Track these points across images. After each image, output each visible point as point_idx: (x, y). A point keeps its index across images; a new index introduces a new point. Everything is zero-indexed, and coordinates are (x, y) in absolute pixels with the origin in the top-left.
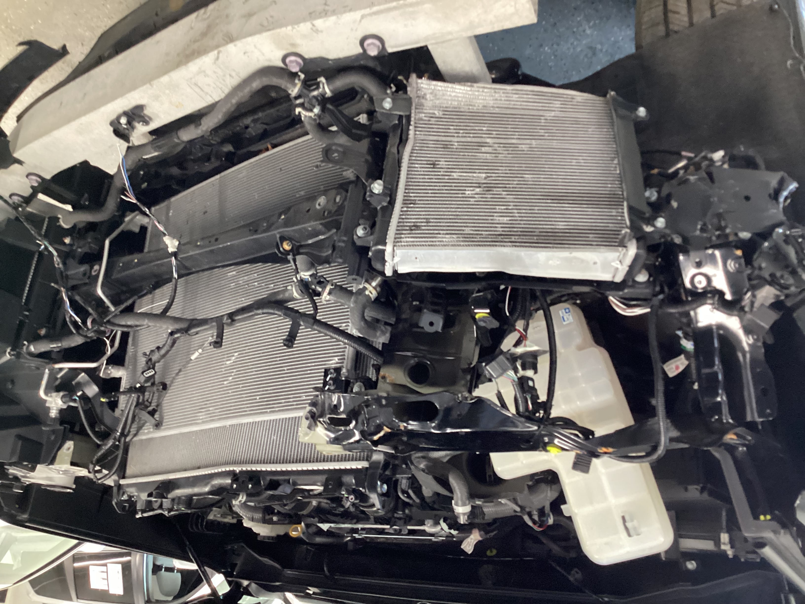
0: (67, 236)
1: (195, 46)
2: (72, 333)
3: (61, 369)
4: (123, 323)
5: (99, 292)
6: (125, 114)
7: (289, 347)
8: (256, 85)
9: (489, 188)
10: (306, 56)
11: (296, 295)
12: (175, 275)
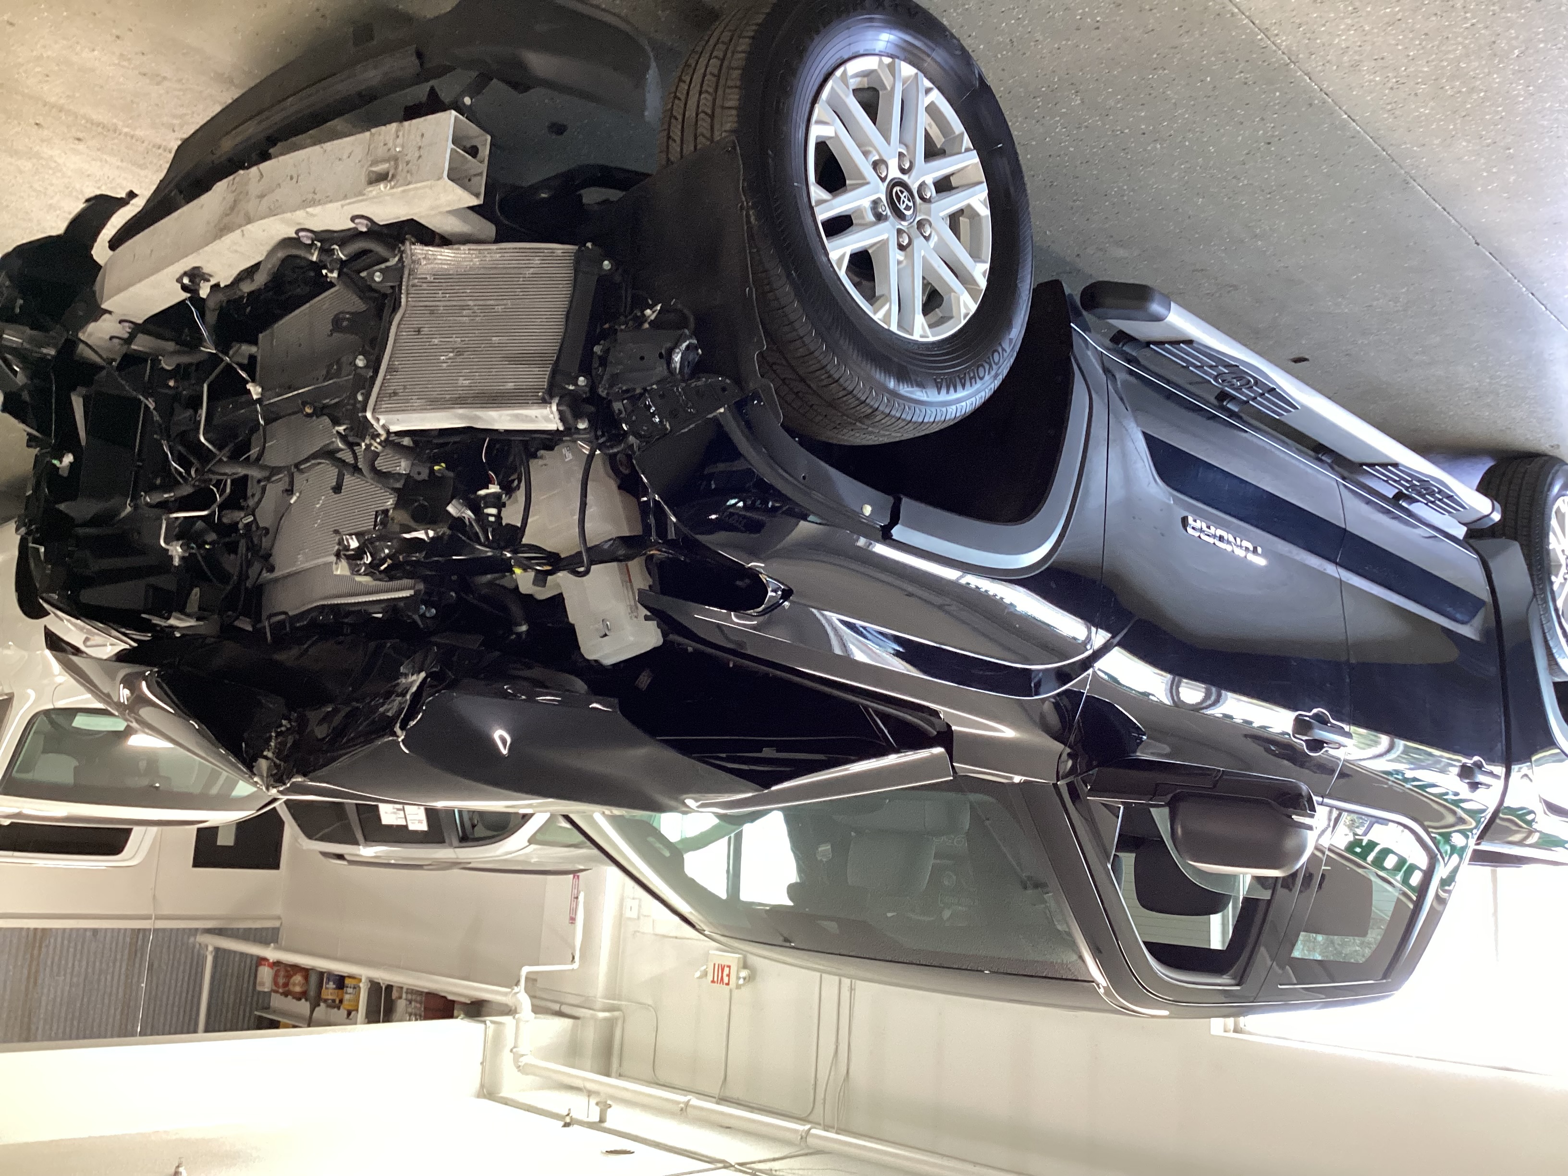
0: (171, 378)
1: (226, 220)
2: (179, 483)
3: (177, 518)
4: (223, 471)
5: (202, 439)
6: (185, 274)
7: (335, 493)
8: (281, 255)
9: (459, 352)
10: (315, 229)
11: (340, 445)
12: (262, 422)
